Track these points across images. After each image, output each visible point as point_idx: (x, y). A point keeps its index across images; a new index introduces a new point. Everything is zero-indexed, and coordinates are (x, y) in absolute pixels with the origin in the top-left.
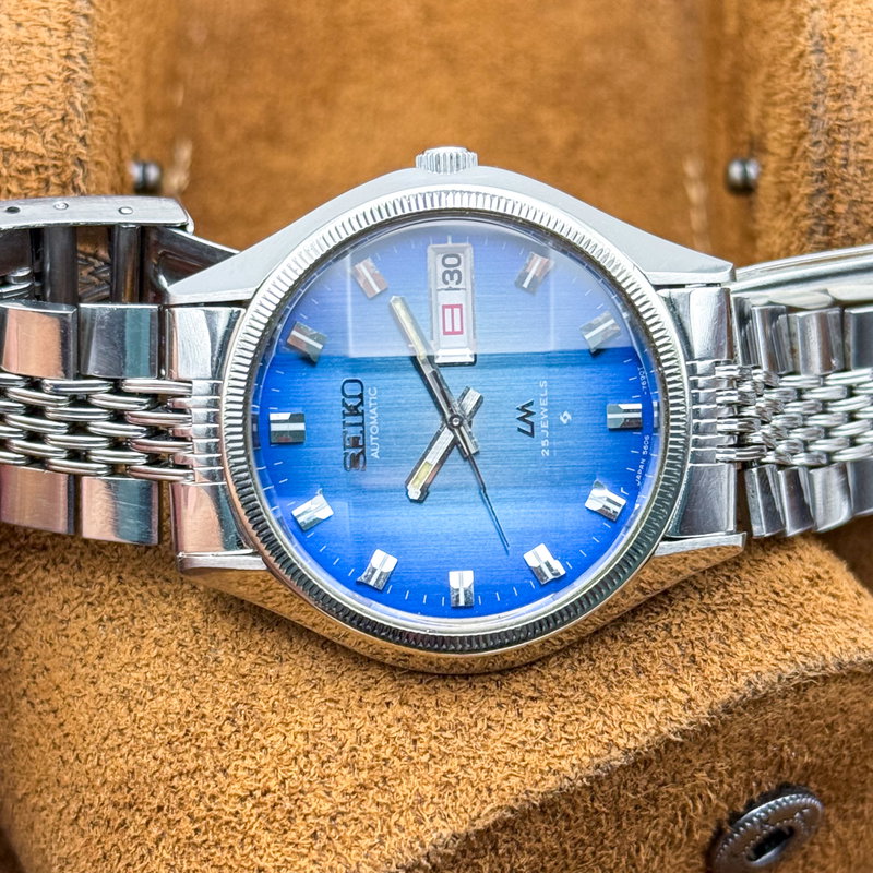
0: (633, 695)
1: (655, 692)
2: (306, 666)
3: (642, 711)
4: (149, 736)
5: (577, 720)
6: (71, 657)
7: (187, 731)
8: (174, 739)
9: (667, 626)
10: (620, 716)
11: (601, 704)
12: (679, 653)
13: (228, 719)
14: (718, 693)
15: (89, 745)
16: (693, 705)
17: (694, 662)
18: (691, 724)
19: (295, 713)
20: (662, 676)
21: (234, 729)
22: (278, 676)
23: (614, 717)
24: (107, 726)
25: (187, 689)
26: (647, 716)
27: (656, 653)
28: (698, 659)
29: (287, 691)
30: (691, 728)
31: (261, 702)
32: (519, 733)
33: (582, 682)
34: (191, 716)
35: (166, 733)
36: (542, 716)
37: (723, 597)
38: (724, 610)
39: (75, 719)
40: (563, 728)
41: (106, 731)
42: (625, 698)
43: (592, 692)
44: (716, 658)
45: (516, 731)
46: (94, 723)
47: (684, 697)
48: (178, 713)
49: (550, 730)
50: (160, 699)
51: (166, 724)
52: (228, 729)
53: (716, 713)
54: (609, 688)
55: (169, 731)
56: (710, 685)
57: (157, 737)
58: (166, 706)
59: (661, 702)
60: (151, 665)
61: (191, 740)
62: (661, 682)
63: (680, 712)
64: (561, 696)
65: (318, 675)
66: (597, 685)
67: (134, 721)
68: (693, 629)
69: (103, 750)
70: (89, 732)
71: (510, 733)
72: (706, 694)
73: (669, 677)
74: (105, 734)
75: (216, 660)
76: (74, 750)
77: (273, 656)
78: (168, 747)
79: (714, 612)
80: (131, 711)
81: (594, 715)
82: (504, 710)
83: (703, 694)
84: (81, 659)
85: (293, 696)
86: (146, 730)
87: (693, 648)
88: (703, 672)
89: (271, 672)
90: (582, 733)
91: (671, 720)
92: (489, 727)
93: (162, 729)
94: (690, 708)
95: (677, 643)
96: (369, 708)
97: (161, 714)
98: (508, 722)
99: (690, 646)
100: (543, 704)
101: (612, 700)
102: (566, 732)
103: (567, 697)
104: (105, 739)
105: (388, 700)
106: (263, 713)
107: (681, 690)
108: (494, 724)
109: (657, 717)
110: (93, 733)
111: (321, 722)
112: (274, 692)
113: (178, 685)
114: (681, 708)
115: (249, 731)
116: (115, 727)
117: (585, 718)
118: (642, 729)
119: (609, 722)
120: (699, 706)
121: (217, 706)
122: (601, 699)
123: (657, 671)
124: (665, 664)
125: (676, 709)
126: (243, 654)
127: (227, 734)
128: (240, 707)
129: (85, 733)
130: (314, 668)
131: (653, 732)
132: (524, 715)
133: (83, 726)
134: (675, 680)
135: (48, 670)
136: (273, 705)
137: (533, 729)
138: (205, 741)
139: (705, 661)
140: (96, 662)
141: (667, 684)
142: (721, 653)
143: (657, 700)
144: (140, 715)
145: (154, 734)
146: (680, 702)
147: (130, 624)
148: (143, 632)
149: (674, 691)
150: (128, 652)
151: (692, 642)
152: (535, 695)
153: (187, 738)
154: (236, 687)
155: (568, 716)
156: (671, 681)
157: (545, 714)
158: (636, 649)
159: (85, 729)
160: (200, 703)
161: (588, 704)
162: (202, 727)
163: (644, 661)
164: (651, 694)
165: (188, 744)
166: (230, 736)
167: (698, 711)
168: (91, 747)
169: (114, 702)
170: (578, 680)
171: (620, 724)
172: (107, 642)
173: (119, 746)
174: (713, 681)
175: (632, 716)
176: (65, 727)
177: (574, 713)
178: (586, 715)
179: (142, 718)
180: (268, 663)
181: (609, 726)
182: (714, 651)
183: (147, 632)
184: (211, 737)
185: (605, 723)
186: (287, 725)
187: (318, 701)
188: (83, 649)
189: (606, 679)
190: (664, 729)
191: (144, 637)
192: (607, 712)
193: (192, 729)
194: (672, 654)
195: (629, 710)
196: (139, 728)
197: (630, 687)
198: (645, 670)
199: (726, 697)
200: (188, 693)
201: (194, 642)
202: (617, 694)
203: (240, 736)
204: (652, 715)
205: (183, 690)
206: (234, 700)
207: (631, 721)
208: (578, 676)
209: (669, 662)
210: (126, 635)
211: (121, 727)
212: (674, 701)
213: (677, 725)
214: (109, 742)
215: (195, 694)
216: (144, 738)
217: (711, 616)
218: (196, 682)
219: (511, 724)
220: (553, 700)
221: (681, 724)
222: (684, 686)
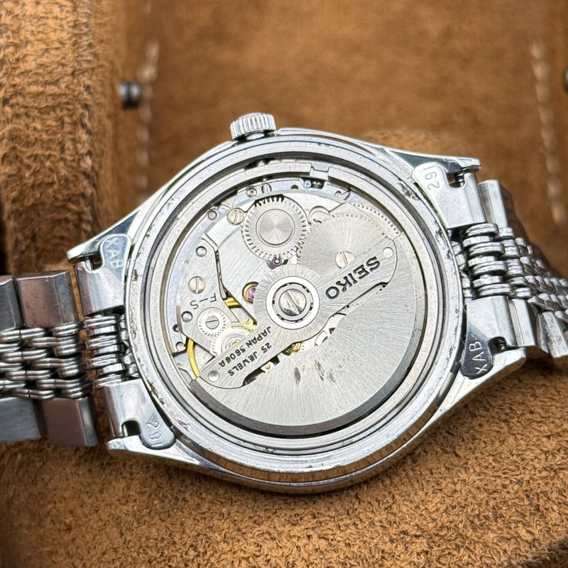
0: (492, 535)
1: (508, 533)
2: (250, 506)
3: (497, 547)
4: (135, 555)
5: (449, 554)
6: (81, 490)
7: (162, 553)
8: (153, 559)
9: (519, 481)
10: (481, 552)
11: (467, 542)
12: (527, 503)
13: (192, 546)
14: (555, 535)
15: (92, 557)
16: (537, 544)
17: (538, 510)
18: (535, 558)
19: (241, 543)
20: (514, 521)
21: (196, 554)
22: (229, 514)
23: (477, 552)
24: (105, 544)
25: (163, 521)
26: (501, 552)
27: (510, 503)
28: (541, 508)
29: (235, 525)
30: (535, 561)
31: (216, 534)
32: (405, 563)
33: (453, 524)
34: (166, 542)
35: (147, 553)
36: (423, 550)
37: (563, 458)
38: (563, 469)
39: (83, 536)
40: (438, 560)
41: (105, 548)
42: (485, 537)
43: (461, 532)
44: (555, 507)
45: (403, 561)
46: (96, 540)
47: (529, 538)
48: (156, 539)
49: (428, 561)
50: (143, 527)
51: (147, 547)
52: (192, 553)
53: (554, 550)
54: (474, 529)
55: (150, 552)
56: (550, 529)
57: (141, 556)
58: (147, 533)
59: (513, 541)
60: (138, 501)
61: (165, 560)
62: (513, 525)
63: (527, 549)
64: (437, 535)
65: (258, 514)
66: (465, 526)
67: (125, 543)
68: (539, 484)
69: (102, 562)
70: (92, 547)
71: (398, 563)
72: (547, 536)
73: (519, 522)
74: (103, 551)
75: (184, 499)
76: (82, 560)
77: (225, 498)
78: (148, 564)
79: (555, 471)
80: (122, 534)
81: (462, 550)
82: (395, 545)
83: (544, 535)
84: (87, 493)
85: (239, 530)
86: (133, 550)
87: (538, 499)
88: (545, 518)
89: (224, 510)
90: (452, 564)
91: (520, 555)
92: (383, 557)
93: (144, 550)
94: (534, 546)
95: (526, 495)
96: (295, 540)
97: (144, 539)
98: (397, 554)
99: (535, 498)
100: (425, 541)
101: (476, 539)
102: (440, 563)
103: (442, 536)
104: (104, 554)
105: (309, 534)
106: (218, 543)
107: (528, 531)
108: (386, 556)
109: (509, 553)
110: (95, 547)
111: (260, 551)
112: (226, 526)
113: (157, 518)
114: (527, 546)
115: (207, 557)
116: (111, 546)
117: (455, 553)
118: (497, 562)
119: (473, 556)
120: (540, 544)
121: (184, 536)
122: (467, 538)
123: (510, 517)
124: (517, 511)
125: (524, 548)
126: (204, 495)
127: (191, 558)
128: (201, 537)
129: (90, 548)
130: (255, 508)
131: (506, 564)
132: (409, 549)
133: (88, 542)
134: (524, 524)
135: (65, 499)
136: (225, 536)
137: (416, 560)
138: (175, 562)
139: (547, 509)
140: (98, 495)
141: (517, 527)
142: (559, 503)
143: (509, 540)
144: (128, 538)
145: (139, 553)
146: (527, 541)
147: (123, 468)
148: (132, 474)
149: (523, 532)
150: (121, 490)
151: (538, 495)
152: (418, 533)
153: (162, 558)
154: (198, 521)
155: (443, 551)
156: (520, 525)
157: (426, 549)
158: (495, 499)
159: (89, 545)
160: (172, 532)
161: (458, 541)
162: (173, 551)
163: (501, 508)
164: (505, 535)
165: (163, 563)
166: (193, 560)
167: (540, 548)
168: (94, 559)
169: (110, 526)
170: (451, 522)
171: (482, 557)
172: (105, 481)
173: (113, 560)
174: (553, 526)
175: (490, 551)
176: (76, 542)
177: (447, 548)
178: (455, 550)
179: (130, 541)
180: (221, 503)
181: (473, 559)
182: (554, 502)
183: (134, 475)
184: (179, 559)
185: (470, 557)
186: (234, 553)
187: (257, 533)
188: (89, 485)
189: (472, 522)
190: (514, 562)
191: (133, 479)
192: (472, 548)
193: (166, 552)
194: (522, 503)
195: (488, 546)
196: (128, 548)
197: (489, 529)
198: (501, 516)
199: (562, 538)
200: (163, 524)
201: (169, 485)
202: (479, 534)
203: (200, 559)
204: (505, 551)
205: (160, 521)
206: (196, 531)
207: (490, 556)
208: (451, 518)
209: (519, 510)
210: (119, 477)
211: (115, 546)
212: (522, 540)
213: (525, 559)
214: (106, 556)
215: (168, 525)
216: (131, 556)
217: (553, 474)
218: (169, 516)
219: (399, 556)
220: (431, 538)
221: (527, 558)
222: (530, 529)
